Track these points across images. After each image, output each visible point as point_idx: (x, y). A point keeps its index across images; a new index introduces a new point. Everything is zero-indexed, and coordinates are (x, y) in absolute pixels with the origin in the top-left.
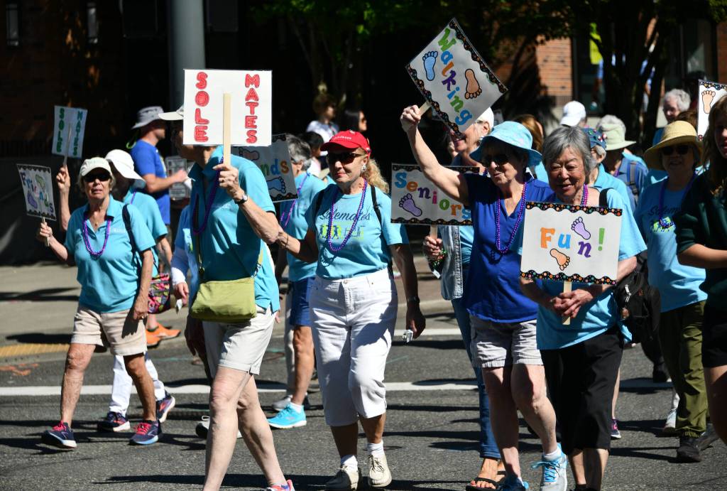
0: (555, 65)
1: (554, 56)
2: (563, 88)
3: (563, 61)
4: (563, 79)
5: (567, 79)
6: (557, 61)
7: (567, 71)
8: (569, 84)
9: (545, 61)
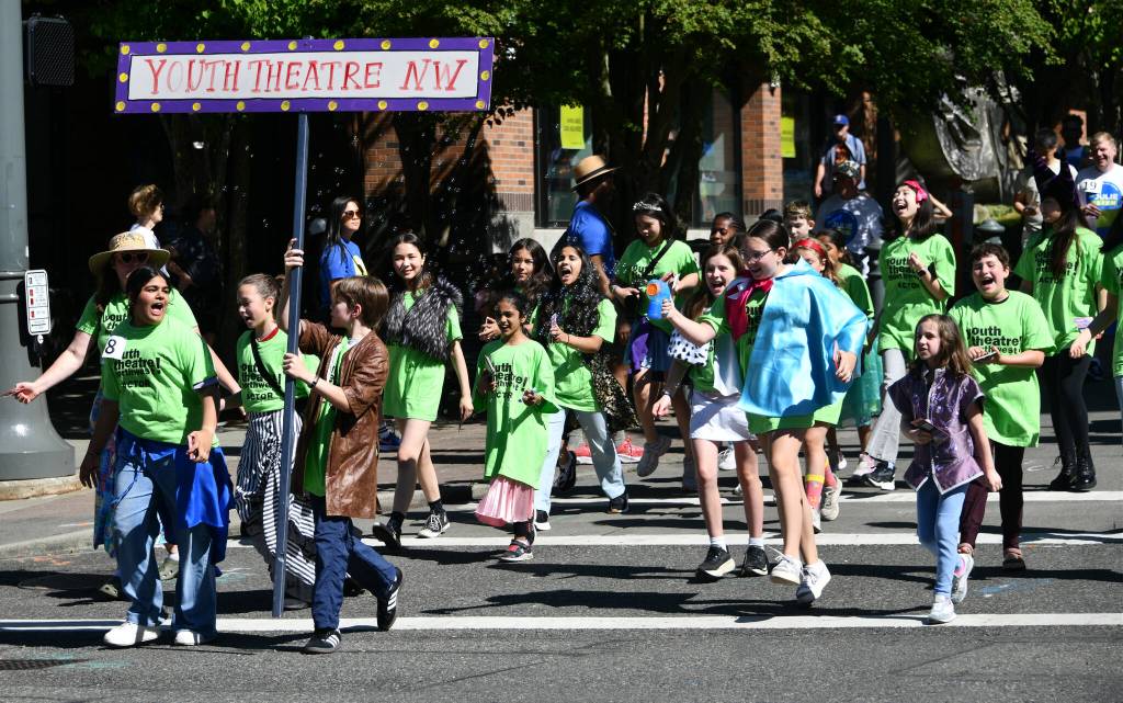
0: (512, 150)
1: (509, 137)
2: (522, 183)
3: (521, 144)
4: (521, 170)
5: (528, 170)
6: (513, 144)
7: (528, 158)
8: (530, 178)
9: (497, 143)
